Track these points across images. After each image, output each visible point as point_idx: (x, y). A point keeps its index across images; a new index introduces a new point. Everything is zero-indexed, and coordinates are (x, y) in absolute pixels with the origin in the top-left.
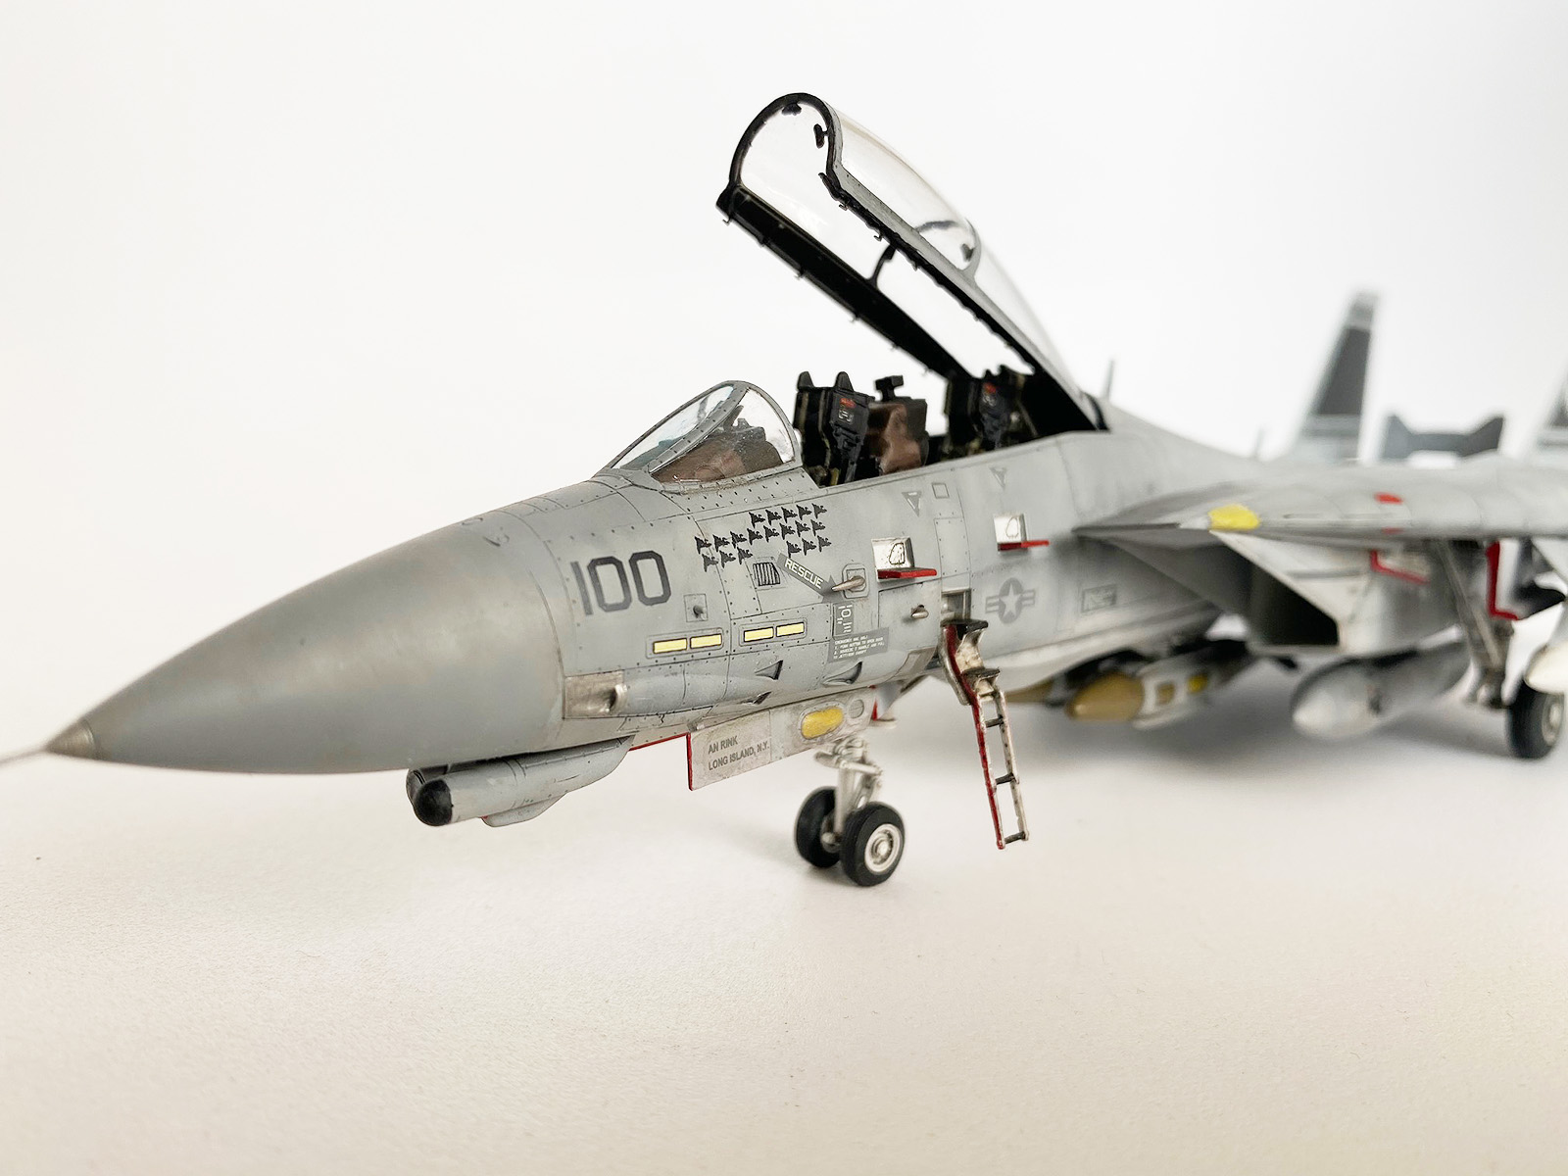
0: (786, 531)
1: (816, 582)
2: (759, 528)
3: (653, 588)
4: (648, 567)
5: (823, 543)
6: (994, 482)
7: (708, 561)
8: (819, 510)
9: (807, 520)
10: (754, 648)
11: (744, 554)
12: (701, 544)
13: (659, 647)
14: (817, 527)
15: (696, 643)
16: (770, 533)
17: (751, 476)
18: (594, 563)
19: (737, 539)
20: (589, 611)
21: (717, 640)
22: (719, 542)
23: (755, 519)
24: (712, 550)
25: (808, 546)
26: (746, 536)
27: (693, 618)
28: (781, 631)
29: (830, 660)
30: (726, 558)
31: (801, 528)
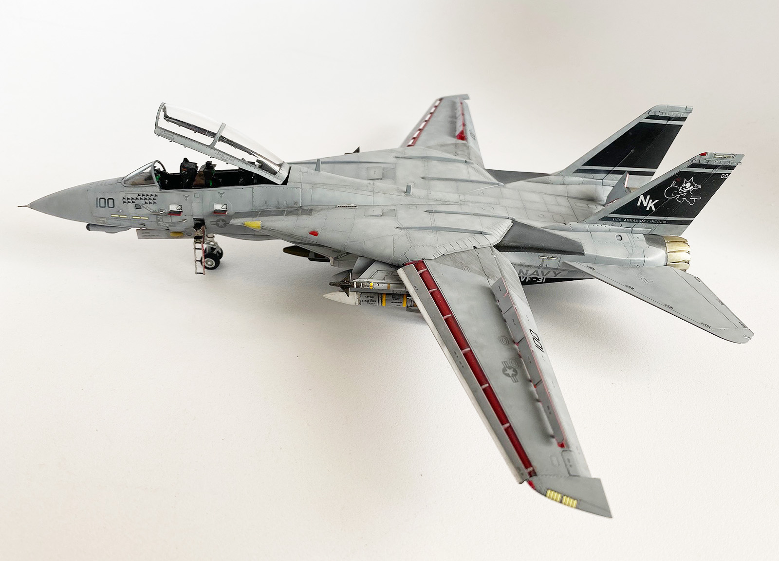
0: (145, 199)
1: (151, 210)
3: (111, 204)
4: (111, 201)
5: (154, 203)
6: (218, 196)
7: (124, 202)
8: (156, 196)
9: (152, 197)
10: (135, 220)
11: (133, 202)
12: (124, 198)
13: (112, 215)
14: (154, 199)
15: (120, 217)
16: (141, 199)
18: (100, 198)
19: (132, 199)
20: (97, 207)
21: (126, 217)
22: (128, 199)
23: (139, 195)
24: (126, 200)
25: (150, 203)
26: (135, 198)
28: (142, 218)
29: (158, 225)
30: (129, 202)
31: (150, 199)
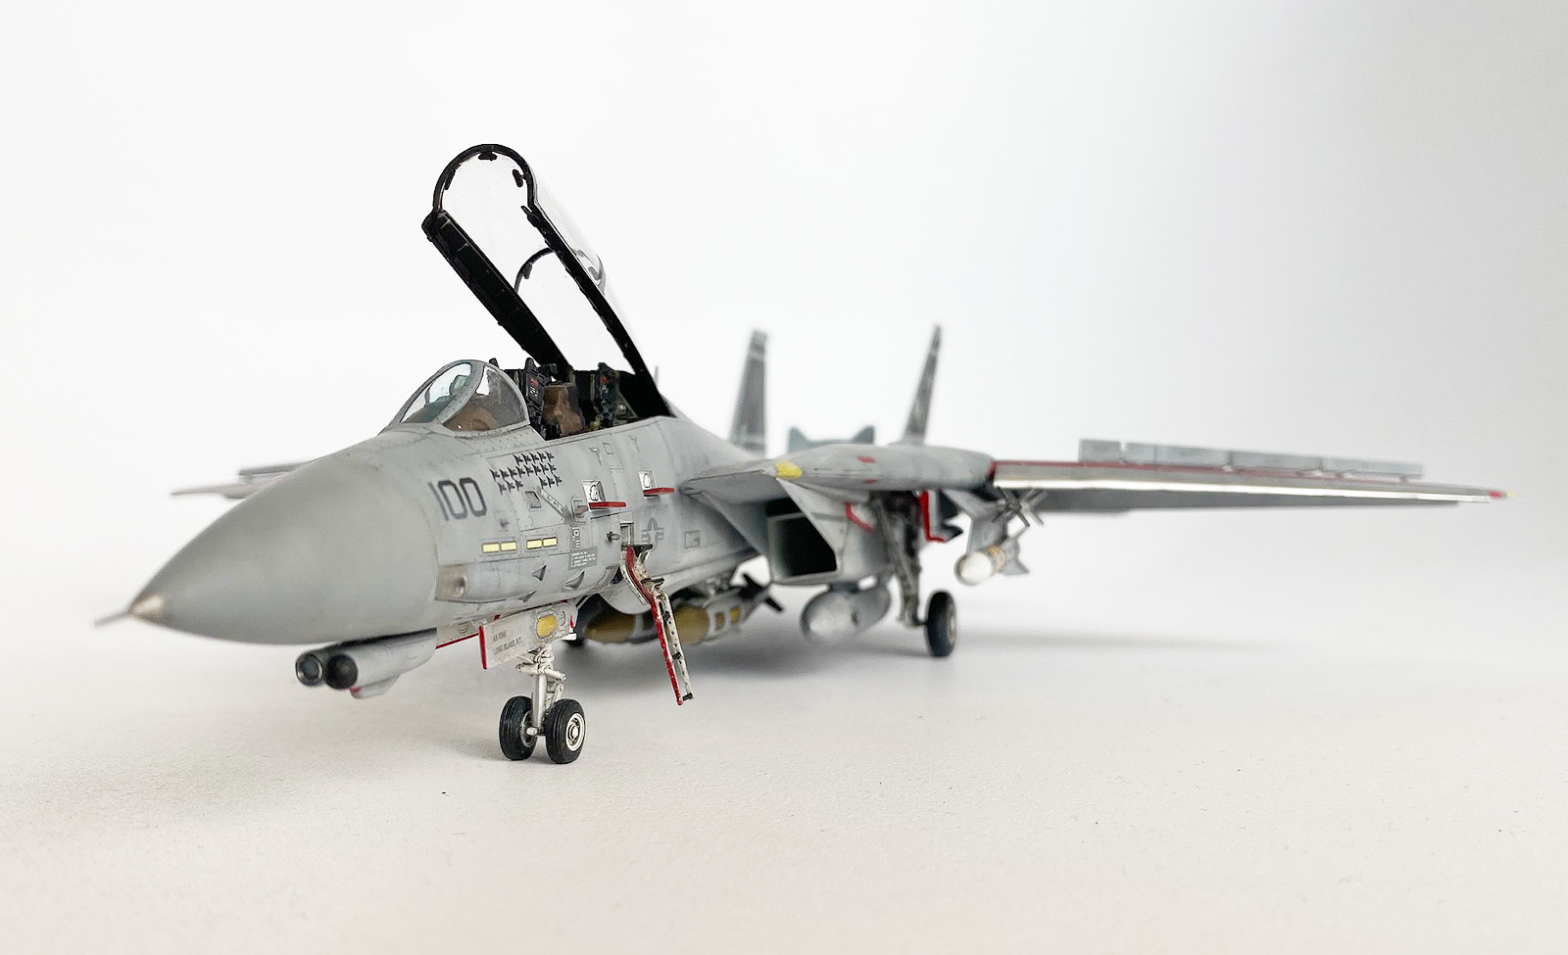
0: (536, 469)
1: (559, 508)
2: (522, 465)
5: (557, 480)
7: (502, 488)
8: (549, 456)
9: (545, 462)
10: (533, 554)
11: (519, 485)
12: (495, 475)
13: (487, 548)
14: (552, 468)
15: (505, 547)
16: (528, 470)
17: (504, 430)
18: (442, 484)
19: (512, 473)
20: (447, 519)
21: (513, 546)
22: (504, 474)
23: (518, 460)
24: (507, 480)
25: (551, 482)
26: (516, 471)
27: (500, 528)
28: (546, 543)
29: (570, 569)
30: (510, 486)
31: (544, 469)
